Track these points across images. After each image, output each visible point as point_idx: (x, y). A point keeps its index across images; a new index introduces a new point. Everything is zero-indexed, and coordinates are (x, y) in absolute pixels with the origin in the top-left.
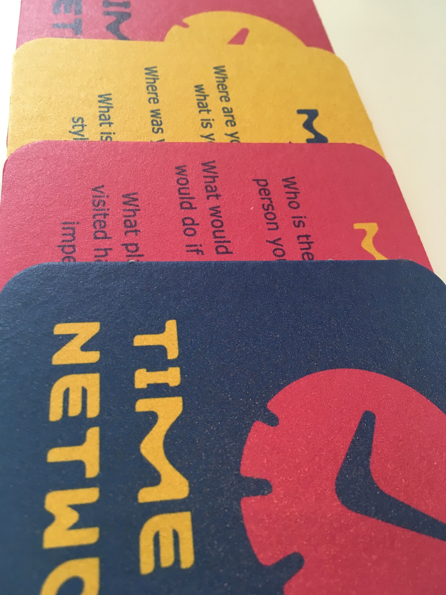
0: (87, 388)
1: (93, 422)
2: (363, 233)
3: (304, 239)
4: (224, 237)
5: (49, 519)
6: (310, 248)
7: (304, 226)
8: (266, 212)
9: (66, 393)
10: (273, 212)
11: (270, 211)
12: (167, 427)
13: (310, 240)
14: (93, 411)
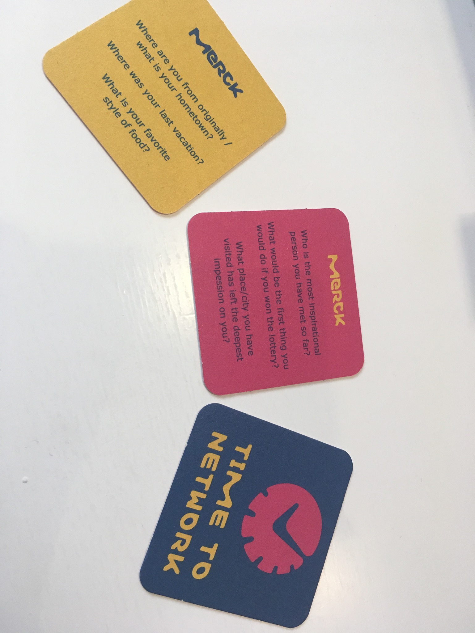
1: (213, 473)
2: (331, 260)
3: (307, 264)
5: (190, 498)
7: (308, 257)
9: (208, 459)
12: (233, 484)
13: (310, 264)
14: (214, 469)
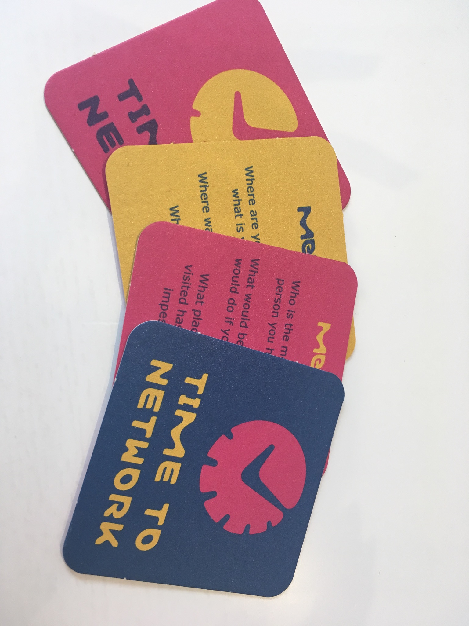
0: (157, 397)
1: (155, 414)
2: (321, 329)
3: (288, 327)
4: (247, 316)
5: (126, 450)
6: (289, 333)
7: (292, 318)
8: (275, 304)
9: (148, 396)
10: (279, 304)
11: (278, 303)
12: (185, 426)
13: (292, 327)
14: (157, 409)
